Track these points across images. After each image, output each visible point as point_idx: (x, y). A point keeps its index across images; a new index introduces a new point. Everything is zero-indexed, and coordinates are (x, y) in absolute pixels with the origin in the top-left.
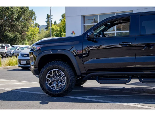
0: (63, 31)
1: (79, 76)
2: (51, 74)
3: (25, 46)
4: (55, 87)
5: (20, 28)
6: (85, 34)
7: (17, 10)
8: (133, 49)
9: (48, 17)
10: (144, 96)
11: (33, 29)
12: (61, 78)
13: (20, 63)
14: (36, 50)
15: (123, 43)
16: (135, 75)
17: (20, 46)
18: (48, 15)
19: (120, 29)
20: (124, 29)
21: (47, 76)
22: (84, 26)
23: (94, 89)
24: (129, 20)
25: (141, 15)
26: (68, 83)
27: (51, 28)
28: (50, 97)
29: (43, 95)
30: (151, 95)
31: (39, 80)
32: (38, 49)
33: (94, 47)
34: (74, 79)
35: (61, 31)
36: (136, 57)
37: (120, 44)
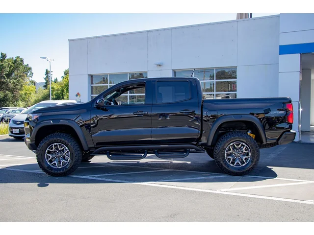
0: (65, 90)
1: (86, 151)
2: (52, 149)
3: (18, 108)
4: (57, 165)
5: (11, 86)
6: (94, 101)
7: (9, 64)
8: (150, 119)
9: (47, 73)
11: (27, 87)
12: (64, 154)
13: (12, 132)
14: (33, 119)
16: (151, 149)
17: (11, 109)
18: (47, 70)
21: (46, 151)
22: (92, 87)
23: (104, 165)
25: (157, 81)
26: (72, 160)
27: (50, 86)
28: (50, 177)
29: (41, 174)
30: (168, 170)
31: (37, 156)
32: (35, 118)
33: (104, 116)
34: (80, 155)
35: (63, 91)
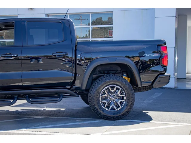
8: (19, 62)
10: (32, 119)
15: (6, 54)
16: (22, 95)
19: (3, 37)
20: (8, 37)
24: (13, 26)
25: (27, 22)
30: (40, 117)
36: (23, 72)
37: (2, 56)
